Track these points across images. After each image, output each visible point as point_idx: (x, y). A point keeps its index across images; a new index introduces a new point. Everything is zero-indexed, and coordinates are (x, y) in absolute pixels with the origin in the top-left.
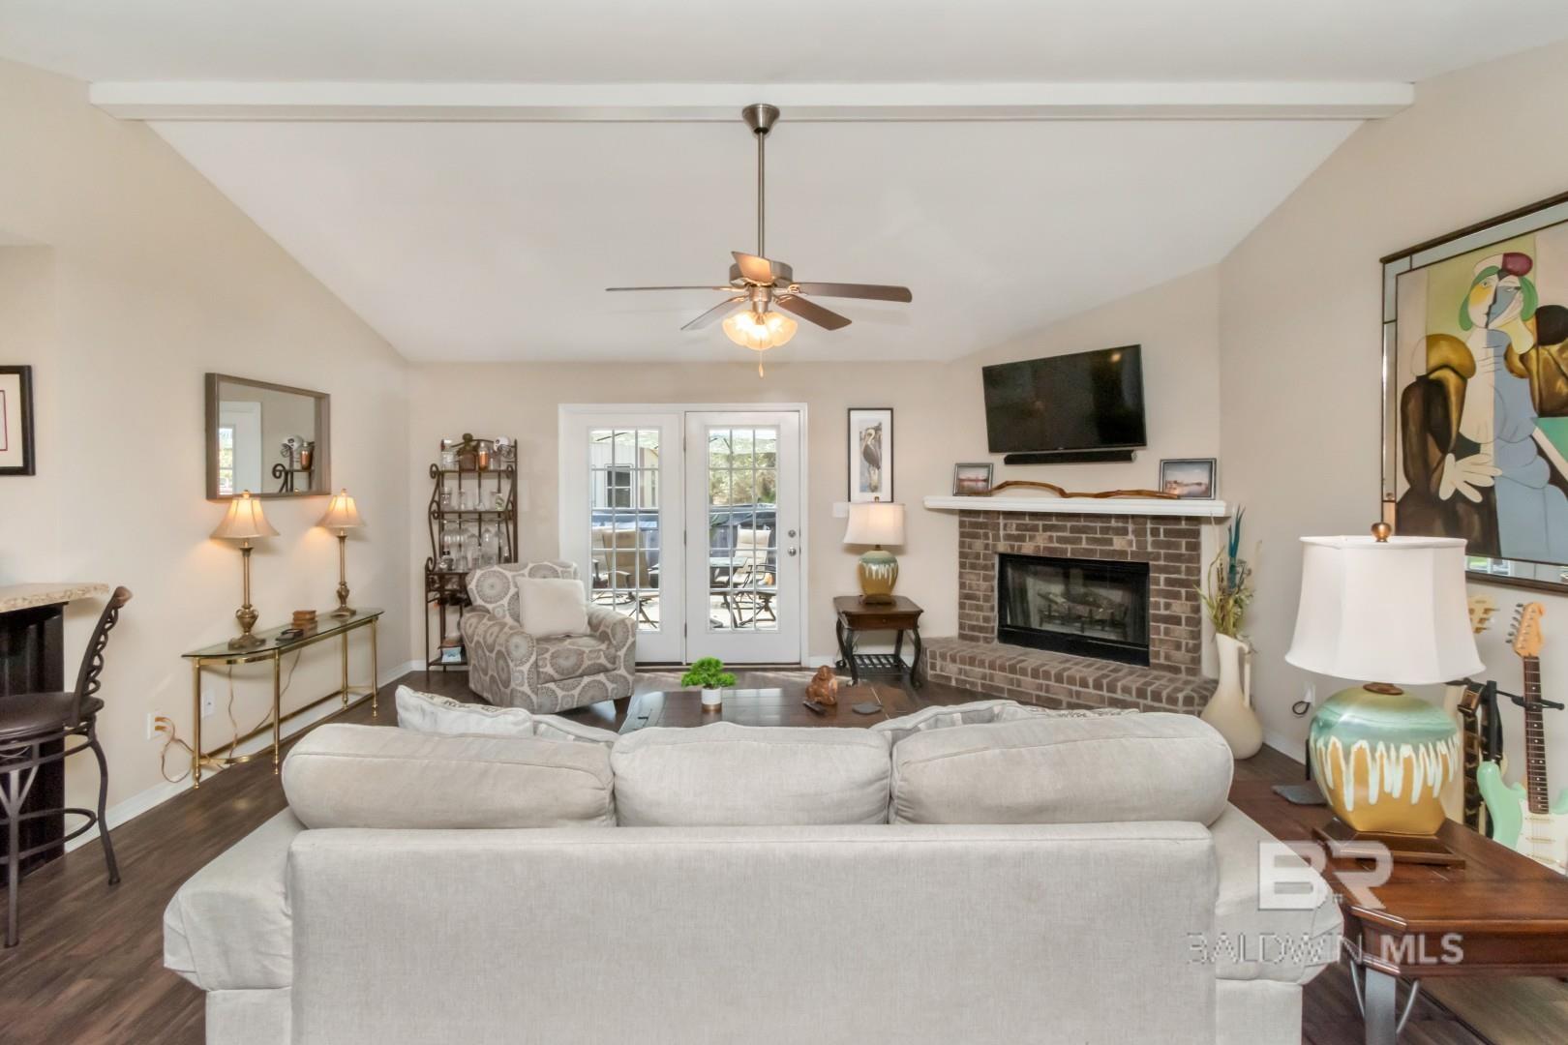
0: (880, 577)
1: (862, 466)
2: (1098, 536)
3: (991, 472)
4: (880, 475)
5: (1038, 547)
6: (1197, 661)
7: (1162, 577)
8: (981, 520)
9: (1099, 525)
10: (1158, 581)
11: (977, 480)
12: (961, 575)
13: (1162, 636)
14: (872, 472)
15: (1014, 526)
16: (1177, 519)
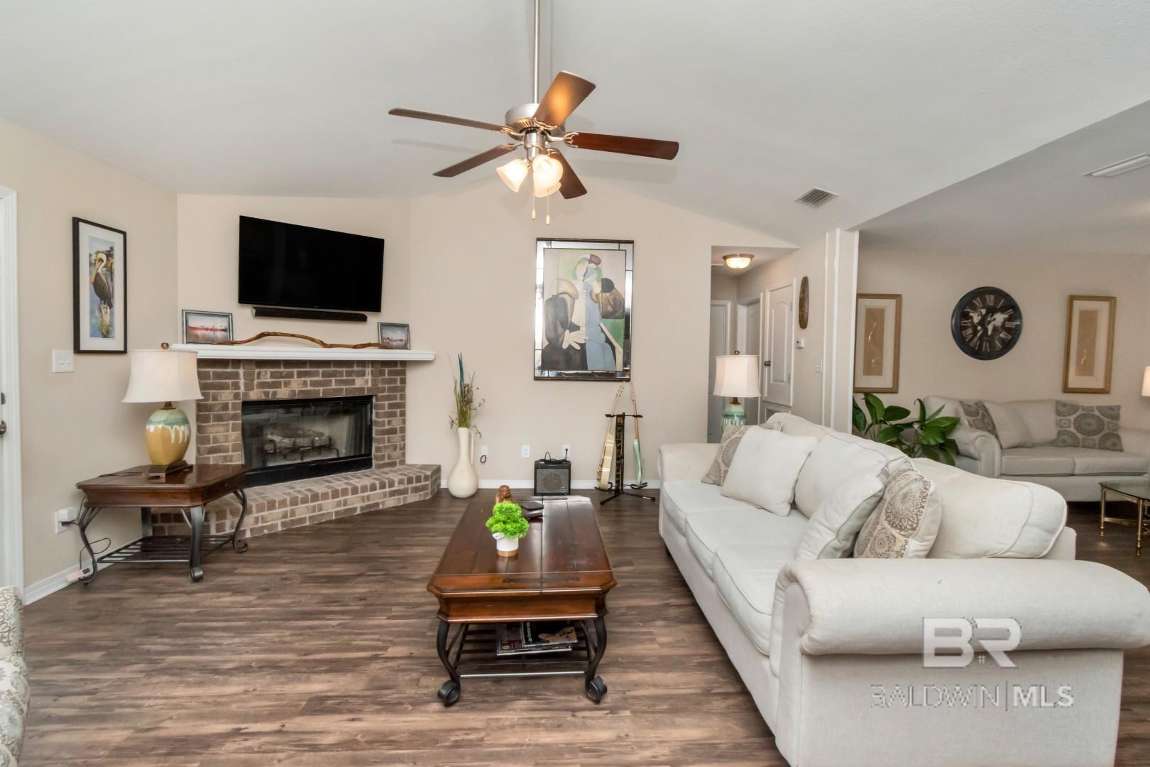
1: (92, 302)
2: (345, 378)
3: (231, 323)
6: (404, 455)
8: (229, 369)
11: (213, 329)
16: (394, 363)
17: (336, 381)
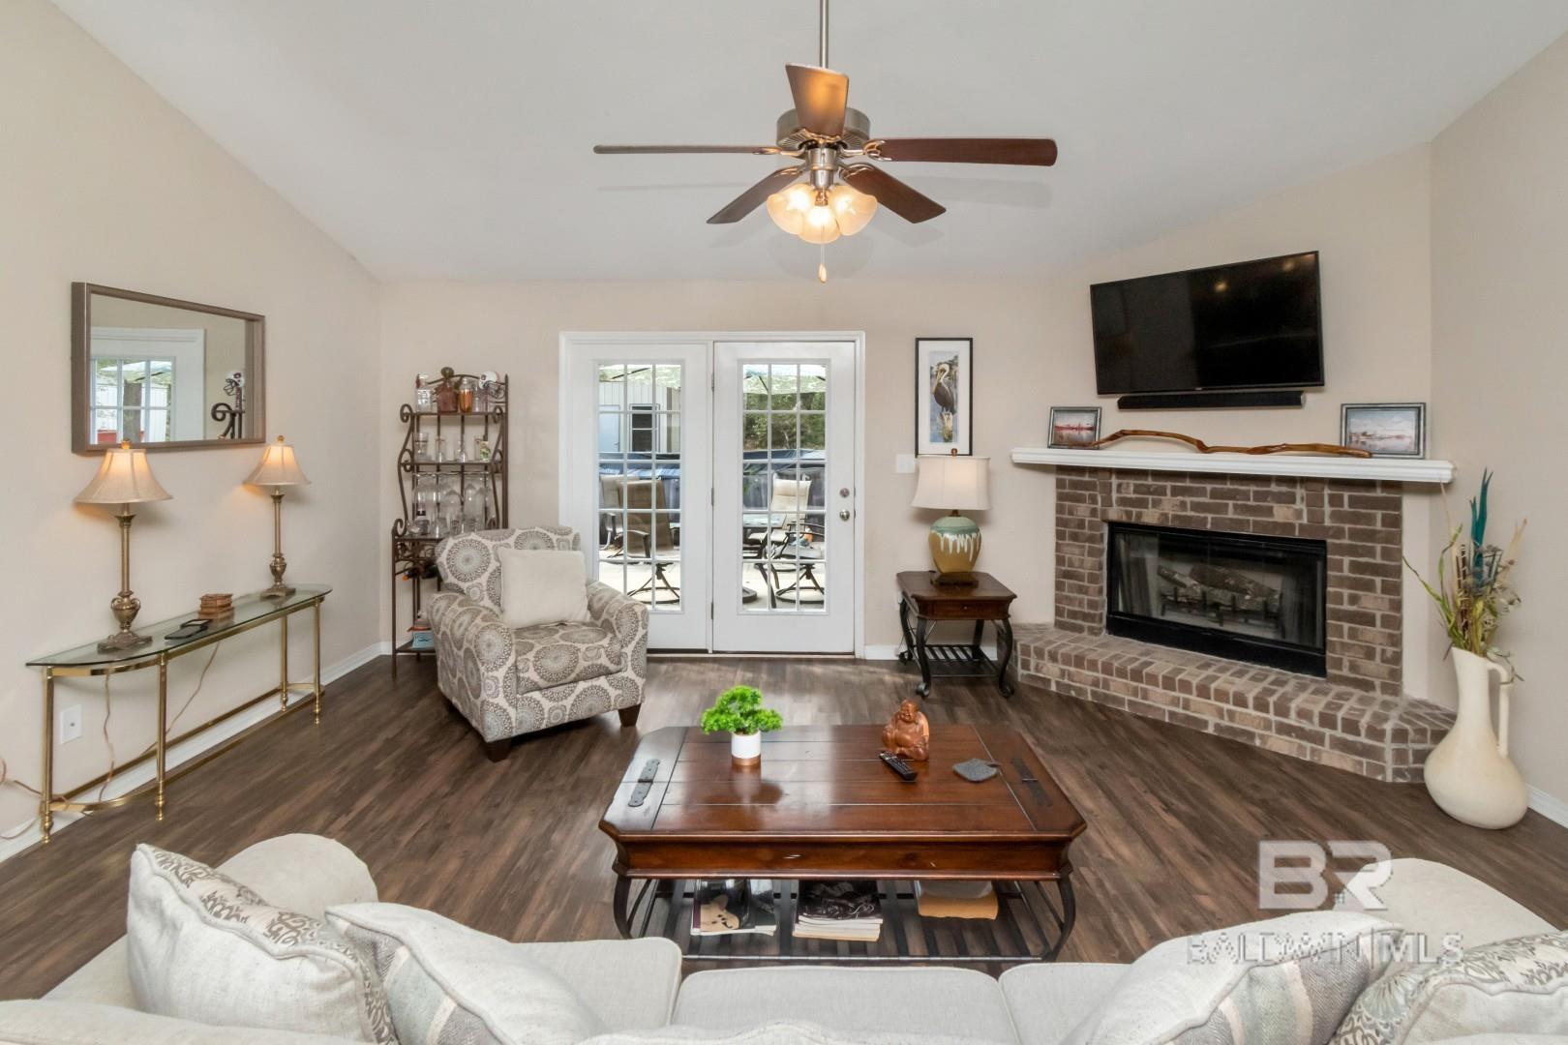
0: (958, 551)
1: (933, 410)
2: (1252, 503)
3: (1098, 419)
4: (955, 421)
5: (1165, 515)
6: (1396, 675)
7: (1347, 560)
8: (1086, 478)
9: (1253, 488)
10: (1341, 566)
11: (1079, 428)
12: (1058, 548)
13: (1346, 640)
14: (945, 417)
15: (1132, 488)
16: (1369, 484)
17: (1236, 506)
